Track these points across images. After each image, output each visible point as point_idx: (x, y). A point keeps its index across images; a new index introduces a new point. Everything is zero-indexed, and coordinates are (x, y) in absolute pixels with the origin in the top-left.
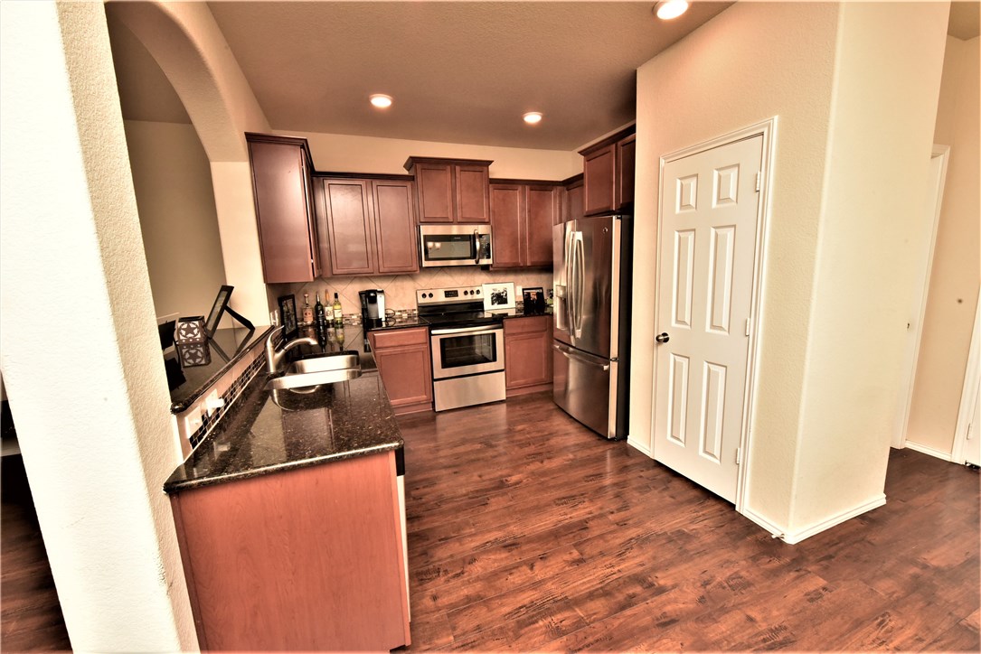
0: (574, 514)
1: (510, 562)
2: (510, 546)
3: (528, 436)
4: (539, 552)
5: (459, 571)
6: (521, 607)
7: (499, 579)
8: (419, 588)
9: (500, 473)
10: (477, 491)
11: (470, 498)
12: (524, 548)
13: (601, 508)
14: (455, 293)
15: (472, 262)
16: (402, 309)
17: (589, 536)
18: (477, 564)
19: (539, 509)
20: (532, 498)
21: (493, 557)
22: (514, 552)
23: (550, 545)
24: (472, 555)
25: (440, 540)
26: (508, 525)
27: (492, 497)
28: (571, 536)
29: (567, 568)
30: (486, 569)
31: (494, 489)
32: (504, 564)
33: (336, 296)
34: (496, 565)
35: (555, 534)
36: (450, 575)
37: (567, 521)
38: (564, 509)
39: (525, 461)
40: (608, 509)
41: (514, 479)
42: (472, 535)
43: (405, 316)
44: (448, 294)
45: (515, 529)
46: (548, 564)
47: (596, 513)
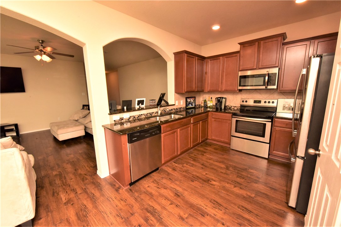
0: (209, 209)
1: (170, 198)
2: (177, 195)
3: (249, 176)
4: (179, 204)
5: (160, 187)
6: (153, 207)
7: (162, 197)
8: (150, 182)
9: (213, 178)
10: (198, 177)
11: (193, 177)
12: (179, 199)
13: (222, 219)
14: (260, 102)
15: (264, 87)
16: (235, 106)
17: (199, 218)
18: (165, 190)
19: (203, 196)
20: (207, 192)
21: (170, 192)
22: (175, 197)
23: (185, 206)
24: (167, 188)
25: (169, 178)
26: (187, 191)
27: (198, 181)
28: (195, 211)
29: (176, 215)
30: (164, 193)
31: (203, 180)
32: (168, 196)
33: (211, 98)
34: (167, 195)
35: (192, 206)
36: (158, 186)
37: (202, 208)
38: (210, 204)
39: (230, 182)
40: (224, 222)
41: (214, 183)
42: (176, 184)
43: (236, 108)
44: (255, 102)
45: (186, 194)
46: (175, 209)
47: (216, 217)
